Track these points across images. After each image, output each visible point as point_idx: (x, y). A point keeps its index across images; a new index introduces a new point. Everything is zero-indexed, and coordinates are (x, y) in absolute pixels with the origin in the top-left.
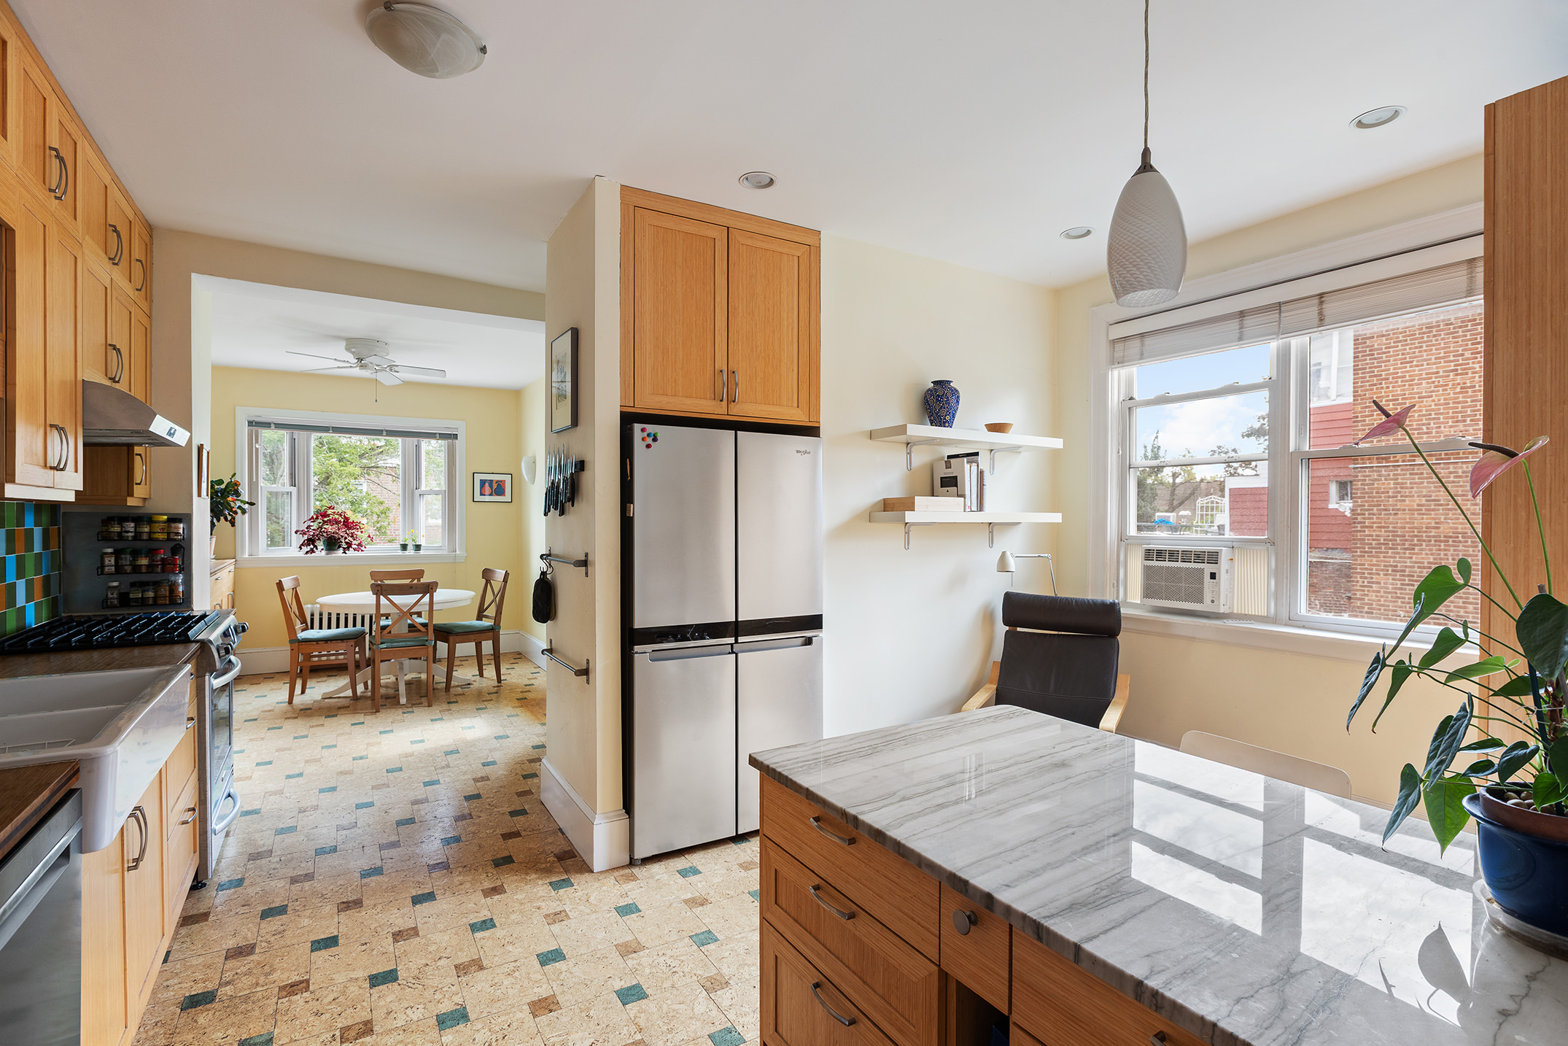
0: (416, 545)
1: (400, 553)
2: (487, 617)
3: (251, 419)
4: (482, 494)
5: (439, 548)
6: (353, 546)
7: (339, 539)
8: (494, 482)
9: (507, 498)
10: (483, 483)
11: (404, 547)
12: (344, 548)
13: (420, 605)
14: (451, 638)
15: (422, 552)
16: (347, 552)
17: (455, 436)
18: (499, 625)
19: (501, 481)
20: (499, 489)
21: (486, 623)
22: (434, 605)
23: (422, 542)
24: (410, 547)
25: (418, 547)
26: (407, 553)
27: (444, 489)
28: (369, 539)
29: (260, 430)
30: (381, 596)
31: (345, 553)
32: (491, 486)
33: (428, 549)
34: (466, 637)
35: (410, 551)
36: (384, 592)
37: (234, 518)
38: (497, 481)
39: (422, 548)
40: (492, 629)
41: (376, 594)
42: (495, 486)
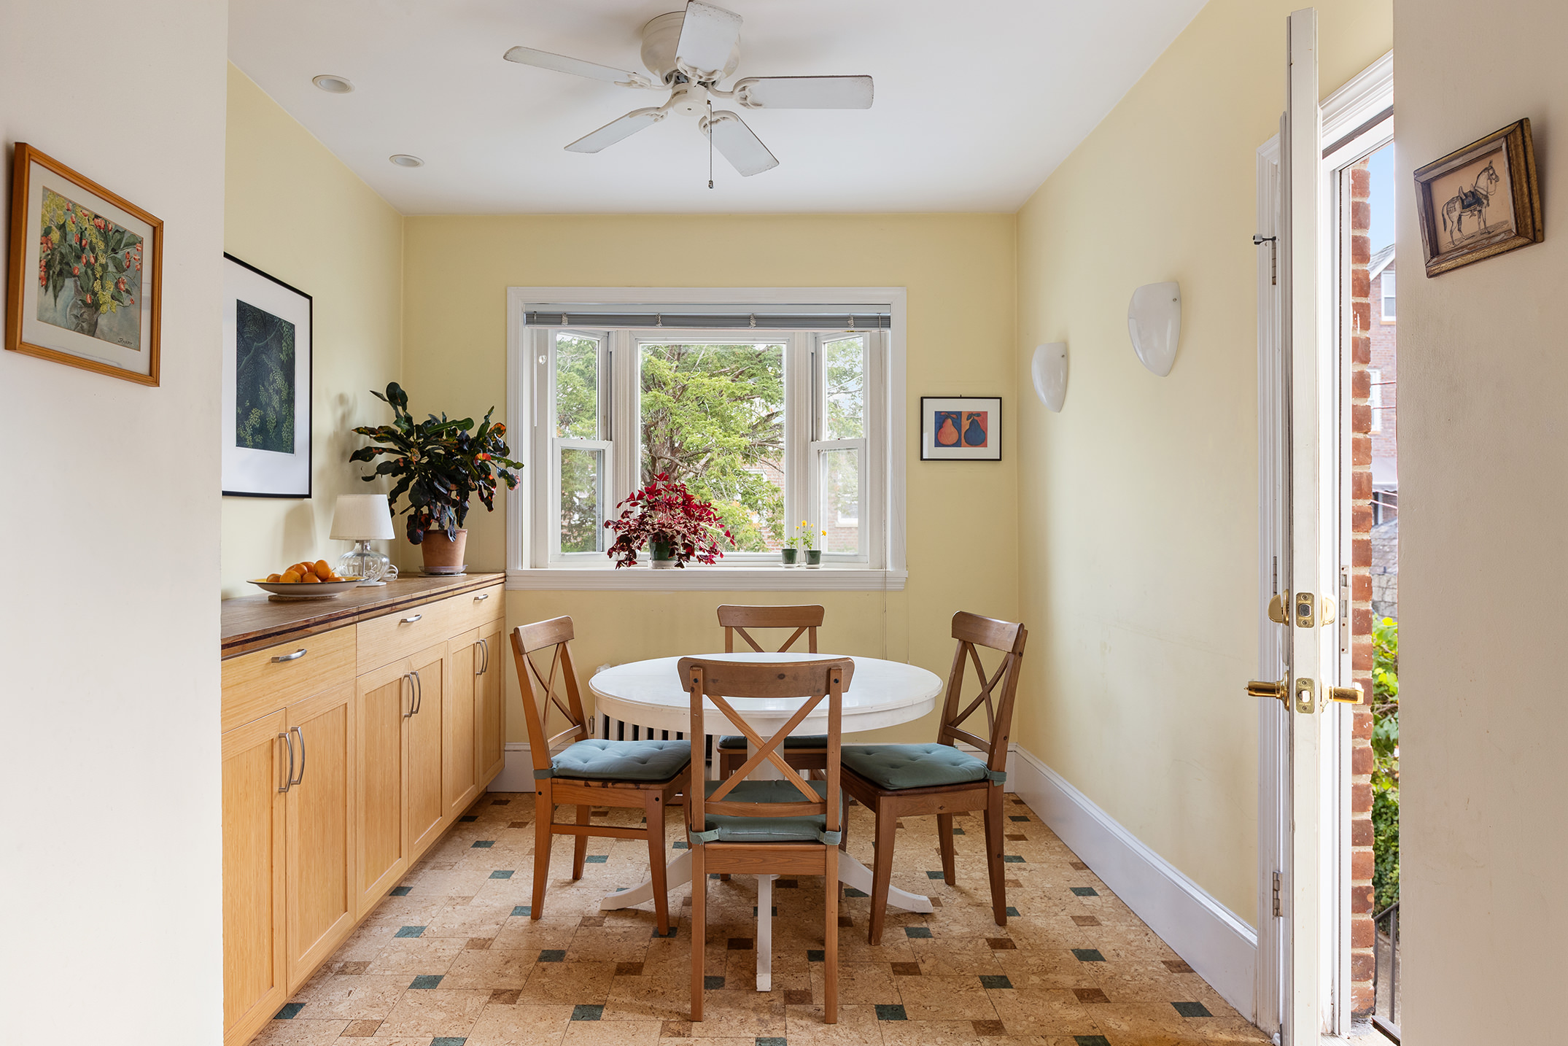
0: (810, 552)
1: (782, 567)
2: (966, 738)
3: (532, 309)
4: (938, 444)
5: (854, 559)
6: (698, 553)
7: (673, 537)
8: (964, 418)
9: (991, 450)
10: (941, 418)
11: (790, 556)
12: (680, 556)
13: (808, 719)
14: (885, 802)
15: (822, 567)
16: (685, 564)
17: (885, 322)
18: (1001, 770)
19: (978, 414)
20: (973, 431)
21: (971, 759)
22: (844, 721)
23: (823, 547)
24: (801, 556)
25: (814, 556)
26: (795, 567)
27: (864, 436)
28: (728, 539)
29: (550, 331)
30: (705, 696)
31: (680, 565)
32: (957, 425)
33: (833, 559)
34: (920, 799)
35: (801, 565)
36: (711, 686)
37: (491, 494)
38: (971, 415)
39: (822, 558)
40: (985, 780)
41: (692, 690)
42: (966, 425)
